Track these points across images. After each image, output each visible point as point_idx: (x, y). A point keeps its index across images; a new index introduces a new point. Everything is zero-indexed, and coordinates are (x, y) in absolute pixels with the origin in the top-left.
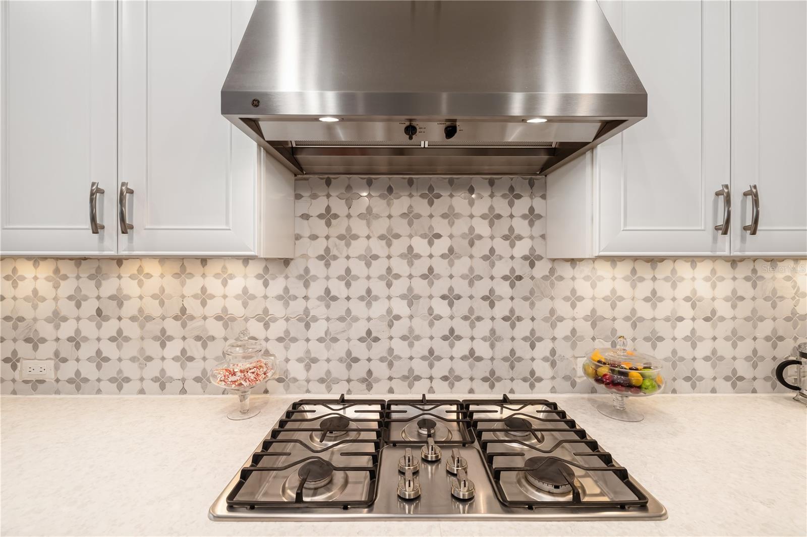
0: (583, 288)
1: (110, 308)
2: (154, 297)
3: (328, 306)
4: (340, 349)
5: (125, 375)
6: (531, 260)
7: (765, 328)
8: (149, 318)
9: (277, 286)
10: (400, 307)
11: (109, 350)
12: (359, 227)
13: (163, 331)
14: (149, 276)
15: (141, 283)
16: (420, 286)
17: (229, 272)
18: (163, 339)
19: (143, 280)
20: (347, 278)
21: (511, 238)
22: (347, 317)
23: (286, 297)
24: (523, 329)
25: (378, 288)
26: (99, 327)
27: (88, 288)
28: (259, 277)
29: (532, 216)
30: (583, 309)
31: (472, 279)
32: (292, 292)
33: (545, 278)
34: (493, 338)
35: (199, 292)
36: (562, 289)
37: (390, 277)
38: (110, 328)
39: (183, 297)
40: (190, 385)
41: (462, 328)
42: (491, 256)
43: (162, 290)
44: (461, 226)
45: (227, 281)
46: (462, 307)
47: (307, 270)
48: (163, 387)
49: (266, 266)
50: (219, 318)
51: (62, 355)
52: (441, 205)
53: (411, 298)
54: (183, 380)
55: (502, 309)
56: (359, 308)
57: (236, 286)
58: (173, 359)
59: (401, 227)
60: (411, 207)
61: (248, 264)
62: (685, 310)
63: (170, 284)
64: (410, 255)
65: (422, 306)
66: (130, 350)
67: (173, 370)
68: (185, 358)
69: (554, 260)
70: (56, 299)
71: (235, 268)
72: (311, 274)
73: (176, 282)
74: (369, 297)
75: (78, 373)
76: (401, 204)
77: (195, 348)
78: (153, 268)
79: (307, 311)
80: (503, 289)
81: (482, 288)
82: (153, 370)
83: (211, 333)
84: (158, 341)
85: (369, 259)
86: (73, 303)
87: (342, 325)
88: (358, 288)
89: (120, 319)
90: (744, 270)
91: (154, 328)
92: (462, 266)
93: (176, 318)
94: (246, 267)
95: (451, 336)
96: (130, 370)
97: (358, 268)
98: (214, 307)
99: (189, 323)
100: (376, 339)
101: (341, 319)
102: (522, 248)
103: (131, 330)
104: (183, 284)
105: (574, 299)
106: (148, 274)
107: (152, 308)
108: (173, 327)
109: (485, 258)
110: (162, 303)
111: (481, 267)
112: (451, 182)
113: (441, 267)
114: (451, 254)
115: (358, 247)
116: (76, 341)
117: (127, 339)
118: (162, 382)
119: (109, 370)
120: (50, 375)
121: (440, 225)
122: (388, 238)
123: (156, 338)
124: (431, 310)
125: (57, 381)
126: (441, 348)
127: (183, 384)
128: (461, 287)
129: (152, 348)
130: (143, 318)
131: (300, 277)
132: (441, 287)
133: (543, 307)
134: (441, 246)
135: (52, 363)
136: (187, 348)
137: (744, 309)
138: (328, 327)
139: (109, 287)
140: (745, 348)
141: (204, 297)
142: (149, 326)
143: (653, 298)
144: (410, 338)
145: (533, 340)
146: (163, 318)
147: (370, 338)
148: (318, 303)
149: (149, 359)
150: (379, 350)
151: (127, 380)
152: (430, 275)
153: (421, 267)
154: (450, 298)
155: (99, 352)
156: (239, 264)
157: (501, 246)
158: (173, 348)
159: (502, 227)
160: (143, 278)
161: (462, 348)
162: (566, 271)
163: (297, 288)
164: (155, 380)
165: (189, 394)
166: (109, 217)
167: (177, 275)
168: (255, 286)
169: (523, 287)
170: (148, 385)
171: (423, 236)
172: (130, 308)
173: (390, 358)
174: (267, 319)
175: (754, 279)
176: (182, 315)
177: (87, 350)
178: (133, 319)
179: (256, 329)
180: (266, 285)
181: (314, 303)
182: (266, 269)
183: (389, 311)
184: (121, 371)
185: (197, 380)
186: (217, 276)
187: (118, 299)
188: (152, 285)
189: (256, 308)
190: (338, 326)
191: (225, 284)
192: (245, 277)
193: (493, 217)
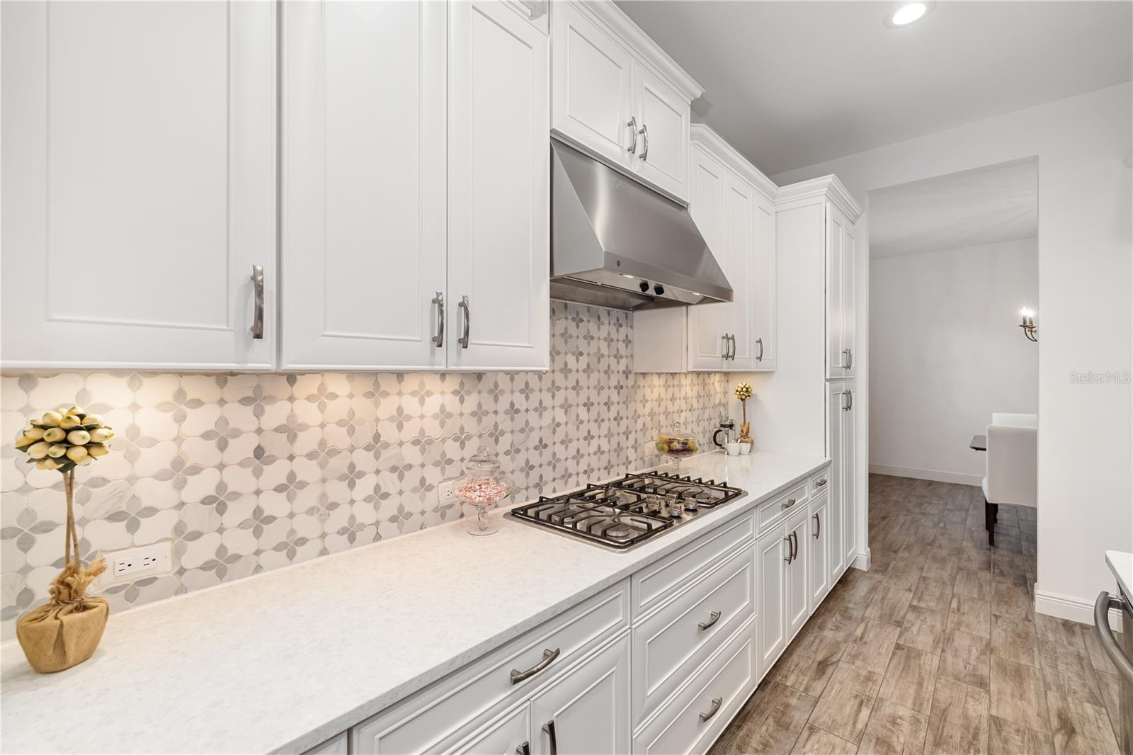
0: (648, 393)
1: (276, 445)
2: (340, 423)
3: (512, 419)
4: (521, 459)
5: (299, 535)
6: (627, 373)
8: (333, 452)
9: (471, 402)
10: (560, 416)
11: (274, 504)
13: (352, 467)
14: (334, 396)
15: (322, 408)
16: (572, 396)
17: (427, 388)
18: (352, 476)
19: (325, 403)
21: (618, 357)
22: (526, 428)
23: (479, 414)
24: (623, 426)
25: (547, 399)
26: (258, 474)
27: (241, 417)
28: (455, 393)
29: (628, 341)
30: (648, 408)
31: (600, 389)
32: (484, 408)
33: (633, 387)
34: (609, 435)
35: (396, 414)
36: (640, 394)
37: (554, 389)
38: (276, 473)
39: (377, 420)
40: (386, 527)
41: (594, 429)
42: (608, 371)
43: (352, 414)
44: (593, 346)
45: (424, 399)
46: (594, 412)
47: (496, 385)
48: (352, 539)
49: (462, 381)
50: (416, 442)
51: (191, 528)
52: (583, 328)
53: (566, 407)
54: (377, 524)
55: (613, 412)
56: (533, 418)
57: (433, 404)
58: (364, 500)
59: (561, 345)
60: (566, 328)
61: (445, 378)
62: (683, 405)
63: (362, 406)
64: (566, 370)
65: (573, 413)
66: (306, 499)
67: (365, 514)
68: (380, 495)
69: (636, 374)
70: (178, 439)
71: (432, 383)
72: (500, 388)
73: (369, 402)
74: (541, 409)
75: (221, 550)
76: (561, 326)
77: (390, 482)
78: (339, 386)
79: (496, 426)
80: (614, 396)
81: (604, 396)
82: (339, 519)
83: (408, 461)
84: (345, 480)
86: (213, 442)
87: (523, 436)
88: (534, 400)
89: (291, 458)
91: (339, 464)
92: (594, 378)
93: (368, 448)
94: (443, 382)
95: (589, 437)
96: (306, 526)
99: (383, 452)
100: (545, 446)
101: (522, 431)
102: (623, 365)
103: (307, 471)
104: (377, 405)
105: (644, 401)
106: (332, 394)
107: (339, 438)
108: (363, 460)
109: (606, 372)
110: (351, 431)
111: (604, 379)
112: (588, 310)
114: (588, 370)
116: (218, 502)
117: (303, 485)
118: (350, 534)
119: (274, 534)
121: (582, 345)
123: (342, 478)
124: (577, 416)
125: (181, 571)
127: (377, 529)
128: (594, 396)
129: (338, 491)
130: (322, 453)
131: (491, 392)
132: (583, 396)
133: (631, 408)
134: (584, 360)
135: (168, 546)
136: (381, 484)
137: (701, 403)
138: (513, 441)
139: (276, 414)
141: (400, 418)
142: (333, 462)
143: (673, 399)
144: (566, 442)
145: (627, 434)
146: (352, 449)
147: (542, 445)
148: (505, 416)
149: (334, 506)
150: (547, 455)
151: (303, 541)
152: (577, 387)
153: (572, 380)
154: (588, 405)
155: (258, 512)
157: (613, 363)
158: (365, 486)
159: (614, 348)
160: (325, 400)
161: (594, 445)
162: (641, 382)
163: (488, 404)
164: (342, 531)
165: (384, 539)
167: (369, 395)
168: (452, 403)
169: (623, 394)
170: (333, 541)
171: (573, 354)
172: (306, 441)
173: (553, 462)
174: (463, 437)
176: (376, 444)
177: (238, 512)
178: (311, 456)
179: (452, 450)
180: (462, 401)
181: (502, 417)
182: (462, 384)
183: (554, 419)
184: (292, 531)
185: (393, 519)
186: (414, 393)
187: (290, 431)
188: (338, 409)
189: (453, 426)
190: (519, 437)
191: (422, 402)
192: (443, 393)
193: (609, 340)
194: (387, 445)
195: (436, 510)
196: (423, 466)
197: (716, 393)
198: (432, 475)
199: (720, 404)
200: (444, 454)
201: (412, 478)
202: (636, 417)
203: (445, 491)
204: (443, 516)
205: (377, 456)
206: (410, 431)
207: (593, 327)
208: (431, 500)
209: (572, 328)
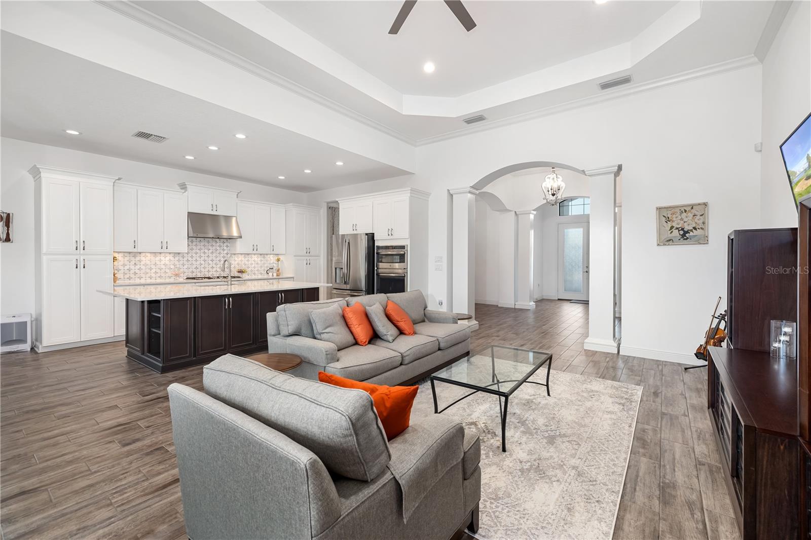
0: (236, 259)
1: (138, 263)
2: (149, 260)
3: (188, 262)
4: (191, 270)
6: (227, 254)
7: (266, 266)
9: (177, 258)
10: (203, 262)
11: (137, 271)
12: (194, 247)
13: (151, 267)
16: (206, 258)
18: (151, 269)
20: (192, 257)
21: (224, 250)
22: (192, 264)
23: (179, 261)
25: (198, 259)
26: (135, 267)
27: (133, 259)
29: (227, 246)
30: (236, 262)
31: (216, 257)
33: (230, 257)
36: (232, 259)
37: (200, 257)
38: (138, 267)
39: (156, 261)
41: (214, 266)
42: (220, 253)
43: (151, 259)
44: (214, 248)
46: (214, 262)
48: (151, 279)
50: (164, 265)
52: (210, 244)
53: (205, 261)
54: (156, 277)
56: (194, 262)
57: (168, 258)
59: (203, 247)
61: (170, 254)
62: (253, 263)
63: (153, 258)
64: (204, 253)
65: (207, 262)
66: (143, 271)
67: (153, 275)
68: (156, 273)
69: (231, 254)
70: (124, 261)
71: (167, 255)
74: (196, 260)
75: (130, 277)
76: (202, 244)
77: (158, 271)
78: (149, 255)
79: (183, 263)
81: (218, 259)
82: (148, 275)
83: (162, 268)
85: (196, 253)
86: (128, 262)
87: (191, 266)
88: (194, 259)
89: (140, 265)
90: (262, 256)
91: (148, 267)
92: (214, 255)
95: (213, 267)
96: (143, 275)
97: (194, 255)
98: (163, 263)
100: (198, 268)
102: (226, 252)
103: (143, 267)
107: (148, 262)
108: (153, 267)
110: (151, 262)
111: (218, 255)
113: (210, 255)
114: (212, 253)
115: (194, 251)
116: (129, 270)
117: (142, 269)
119: (137, 276)
120: (122, 277)
121: (210, 247)
122: (200, 249)
126: (210, 269)
128: (214, 259)
129: (148, 271)
130: (146, 265)
132: (210, 259)
134: (210, 251)
137: (263, 262)
139: (138, 258)
140: (263, 268)
141: (160, 260)
143: (248, 261)
144: (204, 268)
146: (151, 265)
147: (196, 268)
149: (147, 273)
150: (198, 270)
151: (142, 277)
153: (207, 255)
154: (212, 261)
157: (222, 252)
158: (153, 271)
159: (222, 248)
161: (215, 269)
162: (233, 256)
163: (181, 259)
164: (149, 277)
166: (165, 247)
168: (172, 258)
170: (147, 278)
171: (207, 249)
172: (142, 263)
175: (264, 257)
176: (155, 264)
178: (143, 265)
179: (172, 267)
180: (174, 258)
183: (200, 263)
184: (140, 276)
185: (159, 277)
186: (163, 256)
187: (140, 261)
188: (148, 258)
189: (172, 262)
190: (189, 266)
191: (165, 258)
192: (170, 256)
193: (220, 246)
196: (165, 269)
198: (168, 271)
199: (273, 263)
200: (170, 267)
201: (163, 271)
202: (231, 264)
205: (156, 266)
208: (167, 275)
209: (206, 244)
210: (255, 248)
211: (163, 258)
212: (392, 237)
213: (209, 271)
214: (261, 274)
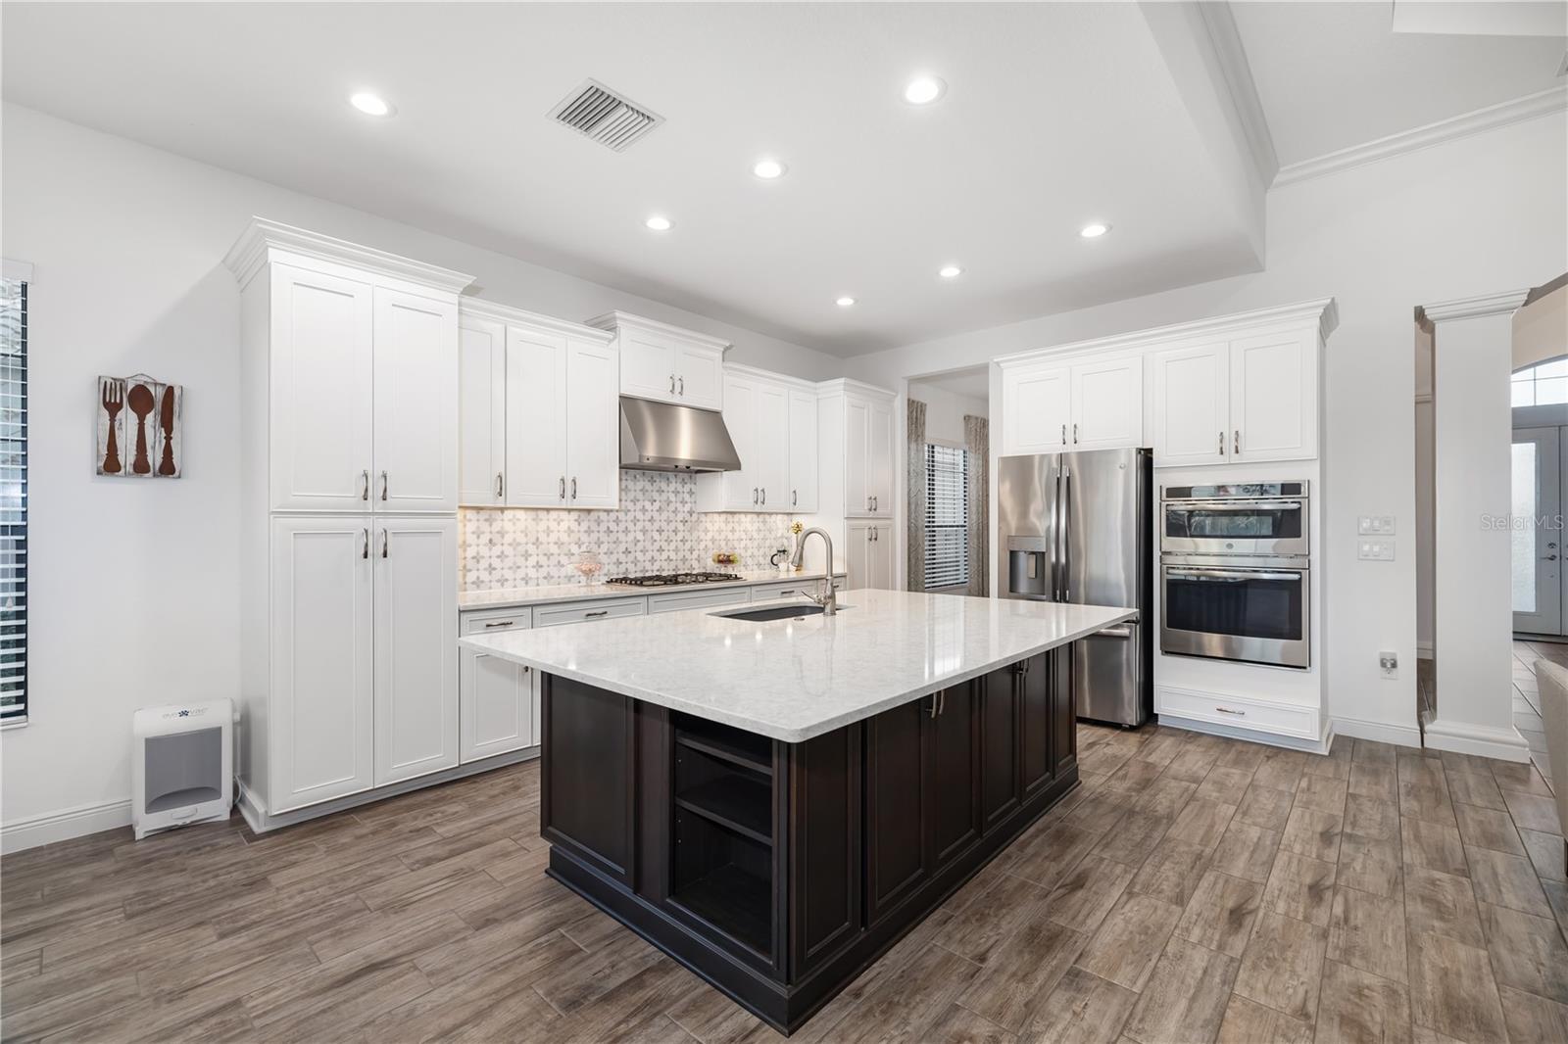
0: (709, 526)
1: (497, 538)
2: (522, 532)
3: (608, 536)
4: (614, 558)
5: (506, 577)
6: (691, 513)
7: (768, 543)
8: (519, 544)
9: (584, 526)
10: (640, 536)
11: (496, 563)
13: (527, 551)
14: (519, 520)
15: (514, 524)
16: (648, 525)
17: (561, 517)
18: (526, 556)
19: (516, 521)
20: (618, 521)
21: (683, 502)
22: (617, 541)
23: (589, 532)
24: (688, 545)
25: (631, 526)
26: (490, 549)
27: (485, 527)
28: (576, 520)
29: (691, 493)
30: (709, 535)
31: (669, 522)
32: (592, 529)
33: (696, 521)
34: (676, 550)
35: (546, 529)
36: (702, 527)
37: (635, 521)
38: (497, 550)
39: (538, 532)
41: (665, 545)
43: (526, 528)
44: (664, 496)
46: (665, 535)
47: (598, 516)
48: (527, 583)
49: (578, 514)
50: (556, 543)
51: (468, 567)
52: (656, 486)
53: (644, 531)
54: (538, 578)
55: (680, 536)
56: (622, 537)
57: (564, 526)
58: (532, 567)
59: (640, 496)
62: (744, 535)
63: (531, 524)
64: (644, 510)
65: (649, 535)
66: (508, 562)
67: (532, 573)
68: (539, 566)
69: (699, 513)
71: (564, 515)
73: (534, 523)
74: (626, 531)
75: (478, 578)
76: (640, 484)
77: (543, 560)
78: (522, 515)
79: (599, 538)
80: (680, 527)
81: (672, 526)
82: (521, 573)
83: (552, 551)
84: (524, 557)
85: (626, 511)
87: (614, 546)
88: (622, 526)
89: (502, 544)
92: (665, 515)
93: (533, 544)
95: (660, 550)
96: (508, 574)
97: (622, 516)
99: (540, 546)
100: (630, 552)
101: (615, 542)
102: (687, 507)
103: (509, 551)
104: (537, 524)
105: (706, 531)
107: (521, 539)
108: (532, 549)
109: (674, 512)
110: (526, 535)
111: (672, 516)
112: (660, 475)
114: (660, 510)
117: (507, 557)
118: (526, 581)
119: (496, 575)
121: (656, 495)
122: (634, 502)
123: (522, 556)
124: (652, 537)
126: (656, 555)
127: (538, 581)
128: (664, 525)
129: (521, 561)
130: (515, 544)
131: (595, 520)
132: (656, 526)
133: (695, 534)
134: (657, 505)
136: (539, 560)
137: (761, 534)
138: (609, 547)
139: (496, 526)
140: (762, 551)
142: (520, 548)
143: (733, 531)
144: (644, 551)
145: (691, 551)
146: (526, 544)
147: (627, 552)
148: (604, 534)
149: (519, 567)
150: (631, 557)
151: (507, 580)
152: (651, 520)
153: (648, 516)
154: (660, 531)
155: (490, 565)
156: (566, 513)
157: (680, 506)
158: (532, 561)
159: (680, 497)
161: (665, 556)
162: (703, 518)
163: (594, 527)
164: (523, 579)
165: (541, 586)
167: (534, 519)
168: (574, 526)
169: (688, 525)
170: (518, 582)
171: (649, 501)
172: (508, 539)
173: (635, 562)
174: (580, 543)
175: (764, 522)
176: (537, 542)
177: (484, 564)
178: (510, 544)
179: (575, 549)
180: (579, 524)
181: (601, 534)
182: (579, 516)
183: (635, 538)
184: (503, 576)
185: (545, 578)
186: (555, 520)
187: (502, 533)
188: (521, 525)
189: (574, 537)
190: (612, 546)
191: (559, 524)
192: (569, 521)
193: (676, 492)
194: (541, 543)
195: (565, 577)
196: (559, 555)
197: (778, 529)
198: (564, 560)
199: (782, 537)
200: (570, 550)
201: (554, 560)
202: (699, 541)
203: (570, 569)
204: (569, 580)
205: (537, 548)
206: (553, 537)
207: (664, 485)
208: (563, 572)
209: (648, 486)
210: (760, 496)
211: (553, 525)
212: (1235, 459)
213: (653, 560)
214: (759, 565)
